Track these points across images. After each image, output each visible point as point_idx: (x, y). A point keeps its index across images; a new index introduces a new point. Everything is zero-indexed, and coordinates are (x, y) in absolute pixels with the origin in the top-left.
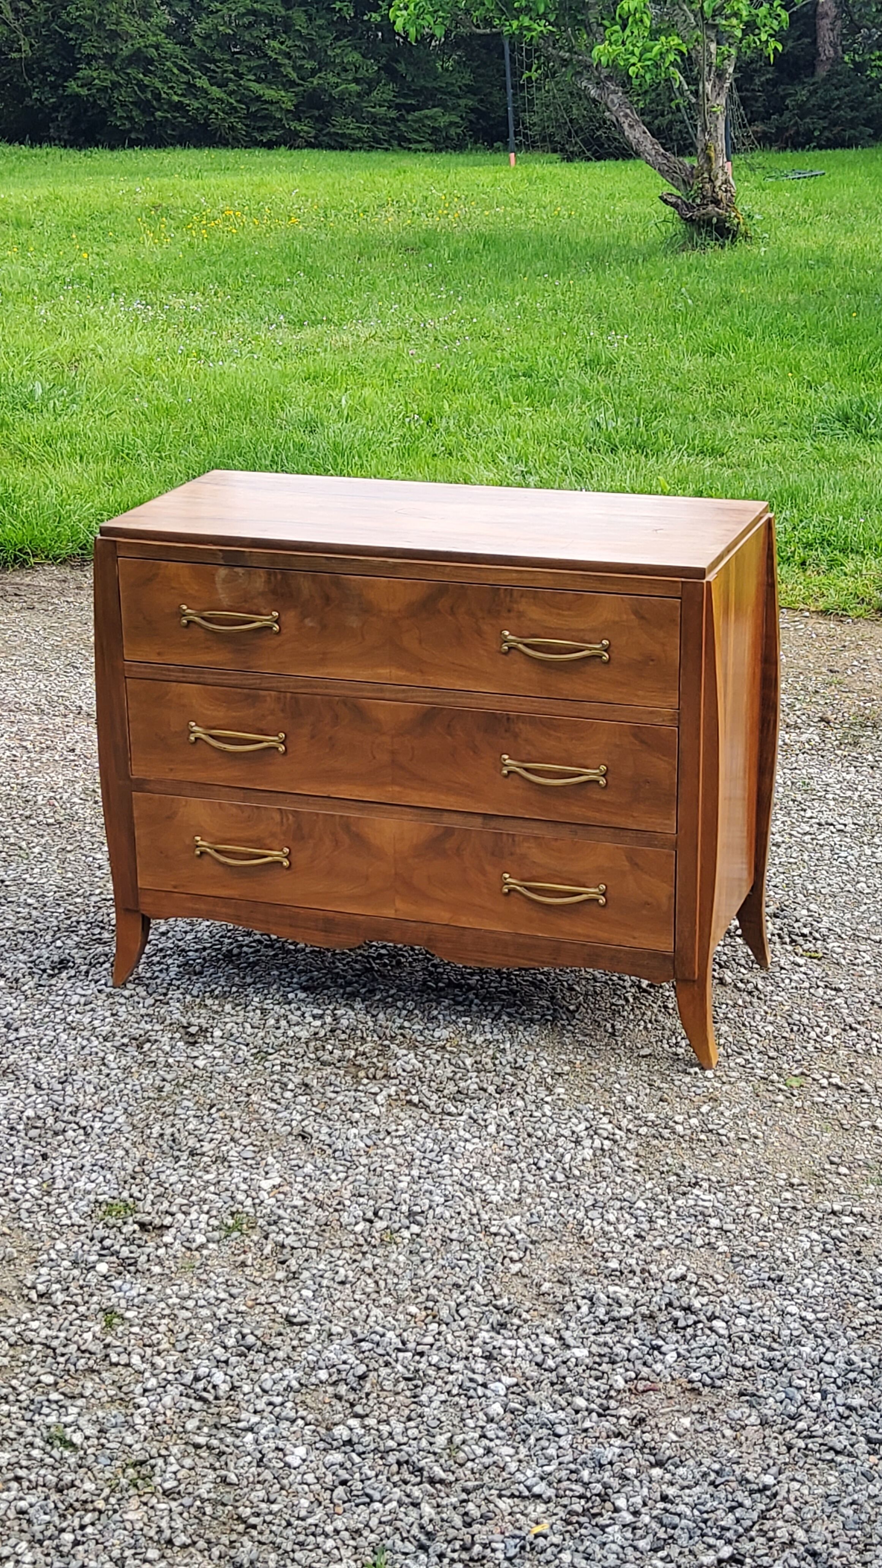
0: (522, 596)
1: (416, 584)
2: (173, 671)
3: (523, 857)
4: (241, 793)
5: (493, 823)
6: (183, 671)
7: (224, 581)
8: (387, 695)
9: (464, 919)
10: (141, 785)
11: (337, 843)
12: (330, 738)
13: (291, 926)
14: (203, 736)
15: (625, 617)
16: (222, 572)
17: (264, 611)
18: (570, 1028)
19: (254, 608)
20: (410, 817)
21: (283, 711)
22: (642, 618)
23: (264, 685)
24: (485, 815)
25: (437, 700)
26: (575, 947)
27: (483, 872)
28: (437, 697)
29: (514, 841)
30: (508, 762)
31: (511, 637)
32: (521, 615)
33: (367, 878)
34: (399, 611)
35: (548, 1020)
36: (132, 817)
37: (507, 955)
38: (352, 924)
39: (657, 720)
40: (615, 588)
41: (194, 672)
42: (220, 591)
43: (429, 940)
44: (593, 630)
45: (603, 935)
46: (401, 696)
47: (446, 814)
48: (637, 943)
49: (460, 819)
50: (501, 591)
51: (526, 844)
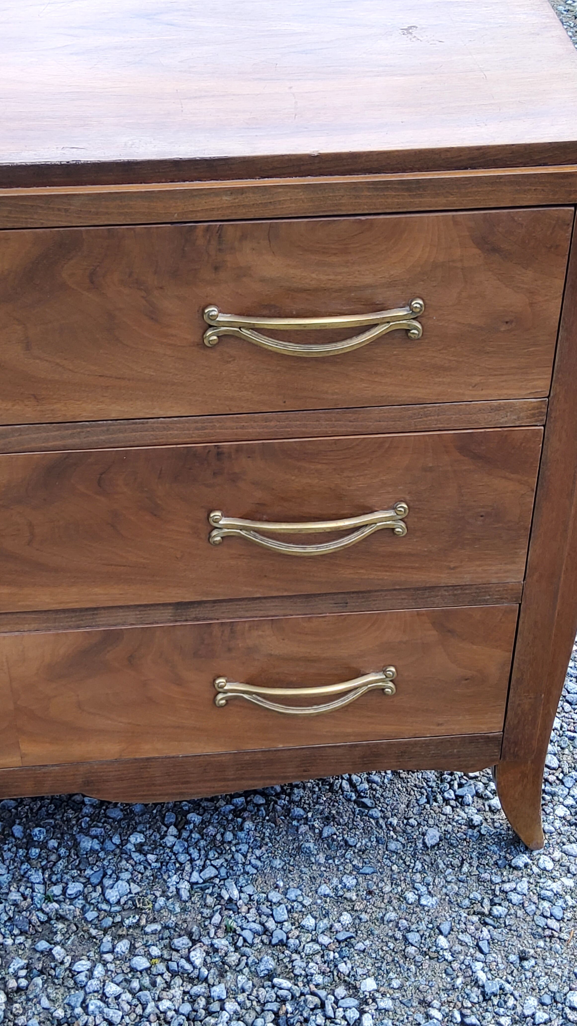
0: (243, 237)
3: (251, 650)
5: (193, 612)
9: (147, 747)
15: (459, 251)
18: (298, 811)
20: (33, 626)
22: (495, 250)
24: (179, 605)
25: (76, 441)
26: (340, 751)
27: (179, 681)
28: (72, 436)
29: (232, 632)
30: (223, 522)
31: (222, 318)
32: (243, 273)
35: (258, 806)
37: (225, 780)
40: (441, 202)
43: (87, 783)
44: (392, 284)
45: (387, 729)
48: (442, 730)
49: (131, 616)
50: (199, 232)
51: (255, 633)
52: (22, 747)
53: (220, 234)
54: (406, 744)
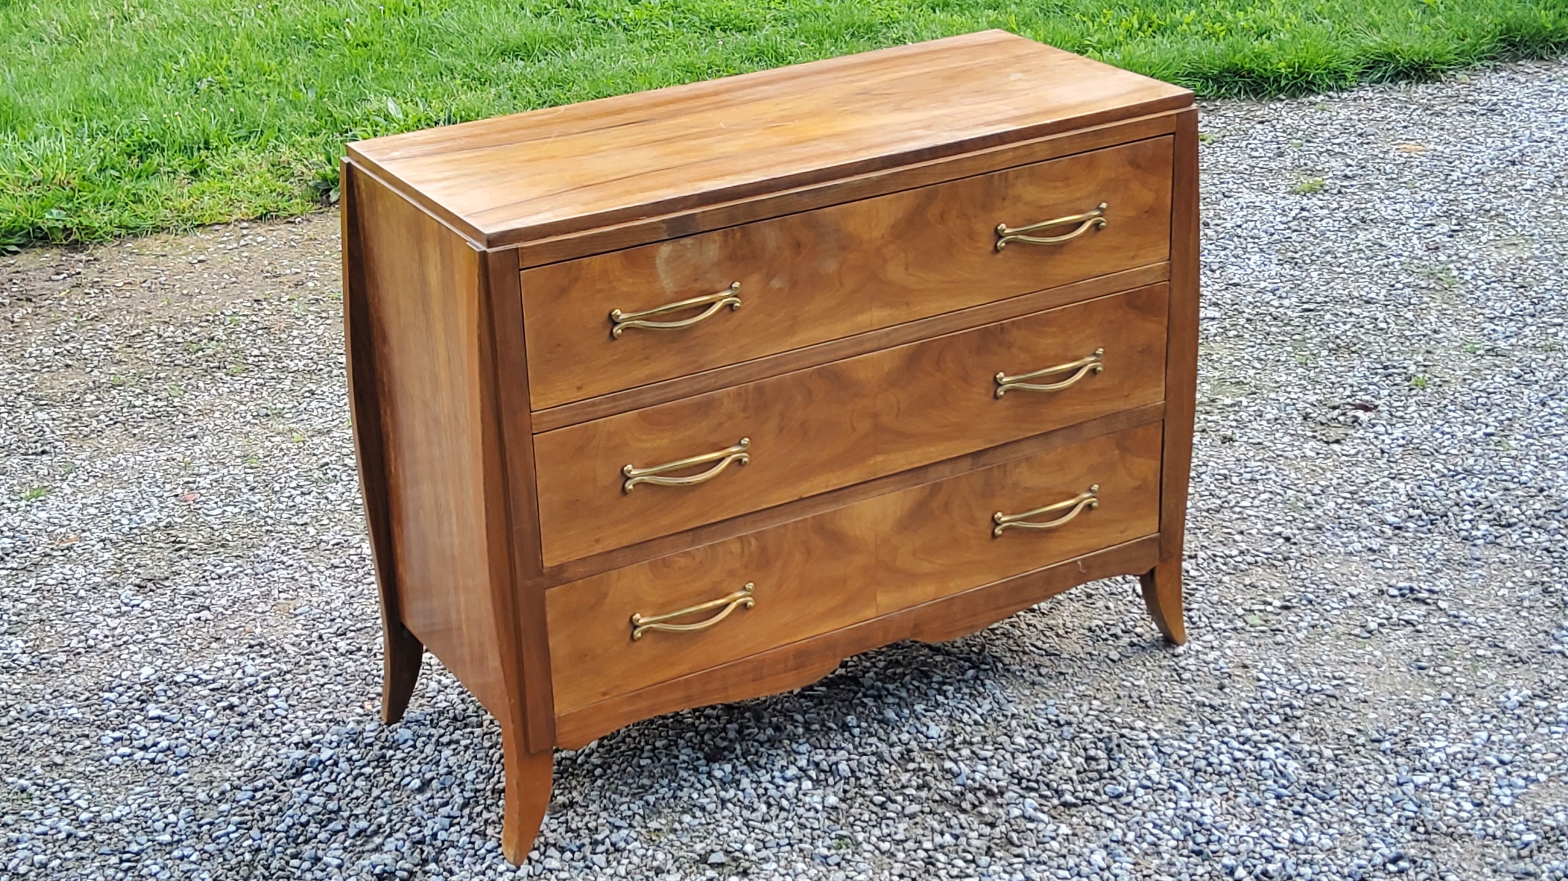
0: (1017, 178)
1: (902, 197)
2: (600, 403)
3: (1016, 485)
4: (689, 537)
5: (983, 459)
6: (614, 399)
7: (668, 261)
8: (868, 346)
10: (558, 575)
11: (809, 552)
12: (803, 424)
13: (754, 680)
14: (647, 479)
15: (1121, 170)
16: (665, 250)
17: (718, 286)
19: (706, 286)
20: (894, 488)
21: (744, 410)
22: (1138, 166)
23: (721, 383)
24: (975, 455)
25: (927, 332)
27: (973, 521)
28: (926, 328)
29: (1004, 472)
30: (1005, 379)
31: (1007, 231)
32: (1017, 199)
33: (845, 582)
34: (883, 237)
36: (544, 623)
37: (998, 608)
38: (829, 645)
39: (1149, 280)
40: (1109, 141)
41: (627, 396)
42: (662, 276)
43: (916, 626)
44: (1089, 196)
45: (1093, 542)
46: (884, 342)
47: (932, 469)
48: (1125, 537)
49: (946, 470)
50: (996, 178)
51: (1018, 470)
52: (878, 598)
53: (1006, 177)
54: (1106, 553)
